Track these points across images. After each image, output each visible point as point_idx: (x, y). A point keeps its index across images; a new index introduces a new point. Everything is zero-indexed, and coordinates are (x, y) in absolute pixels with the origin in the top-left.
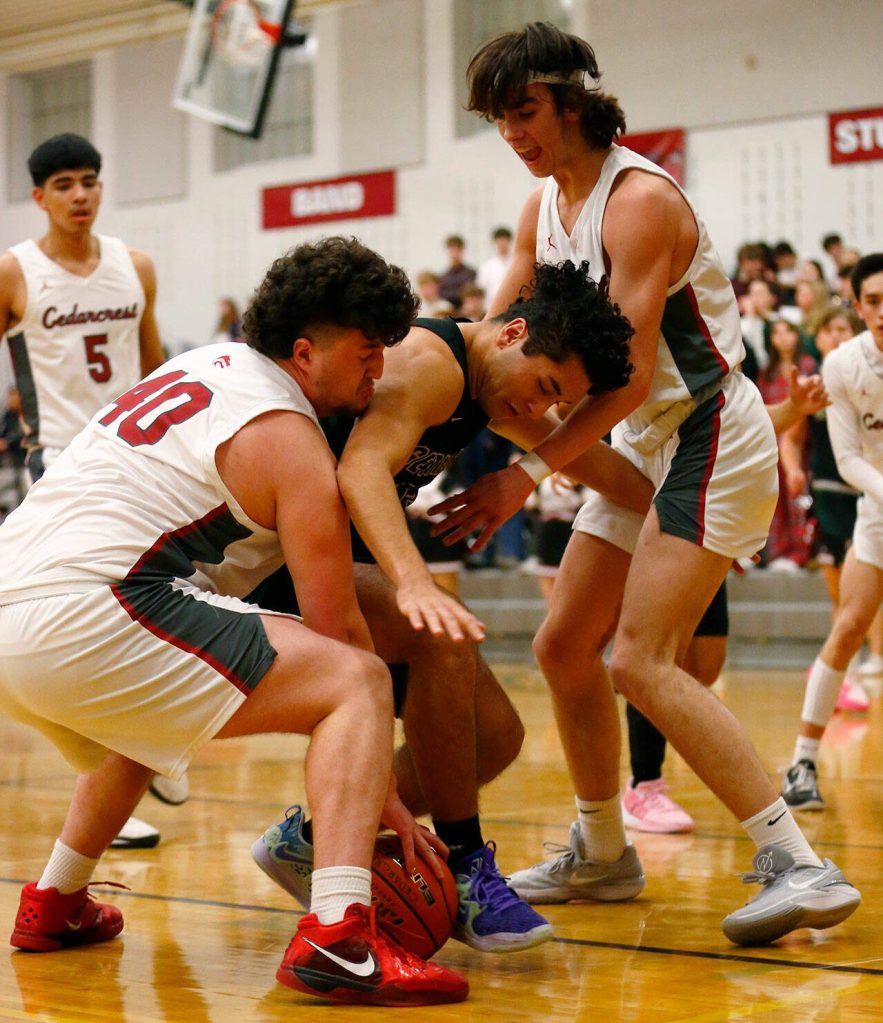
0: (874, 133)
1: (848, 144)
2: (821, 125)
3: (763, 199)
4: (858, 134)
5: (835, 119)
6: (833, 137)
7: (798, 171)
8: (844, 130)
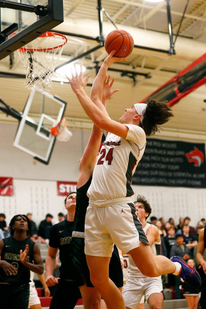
0: (70, 188)
1: (63, 190)
2: (55, 184)
3: (37, 202)
4: (66, 188)
5: (59, 183)
6: (58, 188)
7: (48, 196)
8: (62, 186)
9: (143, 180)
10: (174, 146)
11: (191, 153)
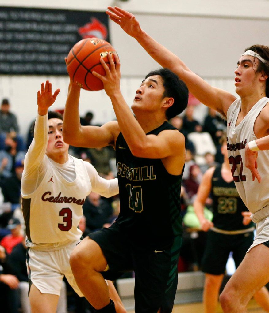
9: (15, 68)
10: (61, 18)
11: (87, 26)
